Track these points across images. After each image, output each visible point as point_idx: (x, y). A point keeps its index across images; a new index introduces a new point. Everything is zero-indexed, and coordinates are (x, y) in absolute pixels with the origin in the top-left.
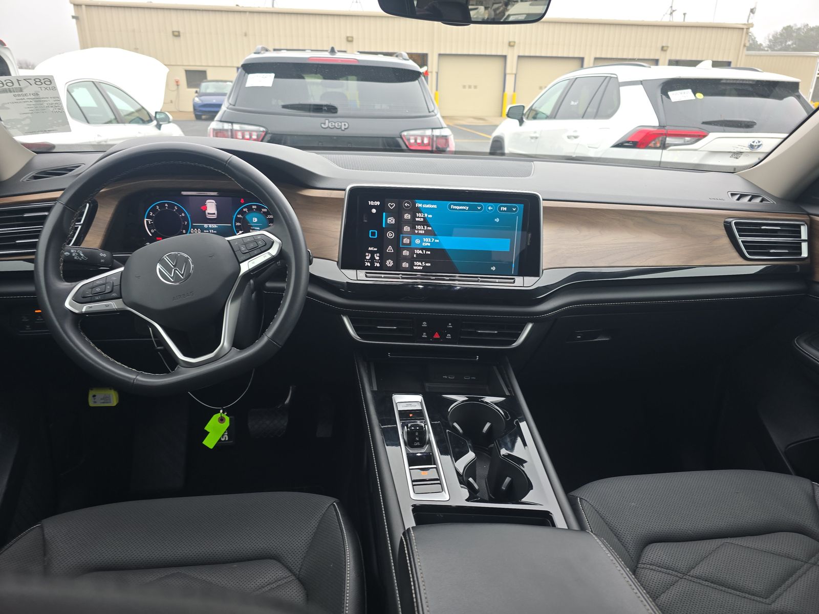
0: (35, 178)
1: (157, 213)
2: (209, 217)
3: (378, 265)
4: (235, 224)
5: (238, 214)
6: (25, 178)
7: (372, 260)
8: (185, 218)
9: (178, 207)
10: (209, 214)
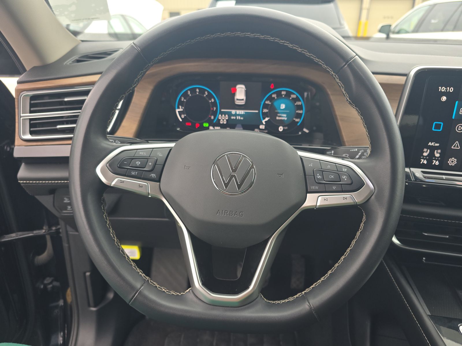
0: (78, 61)
1: (188, 98)
2: (237, 103)
3: (437, 163)
4: (262, 110)
5: (267, 100)
6: (68, 62)
7: (431, 156)
8: (215, 104)
9: (208, 92)
10: (237, 99)
